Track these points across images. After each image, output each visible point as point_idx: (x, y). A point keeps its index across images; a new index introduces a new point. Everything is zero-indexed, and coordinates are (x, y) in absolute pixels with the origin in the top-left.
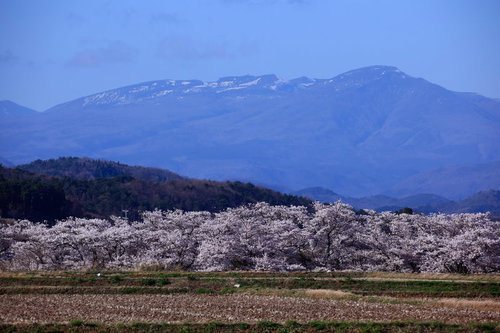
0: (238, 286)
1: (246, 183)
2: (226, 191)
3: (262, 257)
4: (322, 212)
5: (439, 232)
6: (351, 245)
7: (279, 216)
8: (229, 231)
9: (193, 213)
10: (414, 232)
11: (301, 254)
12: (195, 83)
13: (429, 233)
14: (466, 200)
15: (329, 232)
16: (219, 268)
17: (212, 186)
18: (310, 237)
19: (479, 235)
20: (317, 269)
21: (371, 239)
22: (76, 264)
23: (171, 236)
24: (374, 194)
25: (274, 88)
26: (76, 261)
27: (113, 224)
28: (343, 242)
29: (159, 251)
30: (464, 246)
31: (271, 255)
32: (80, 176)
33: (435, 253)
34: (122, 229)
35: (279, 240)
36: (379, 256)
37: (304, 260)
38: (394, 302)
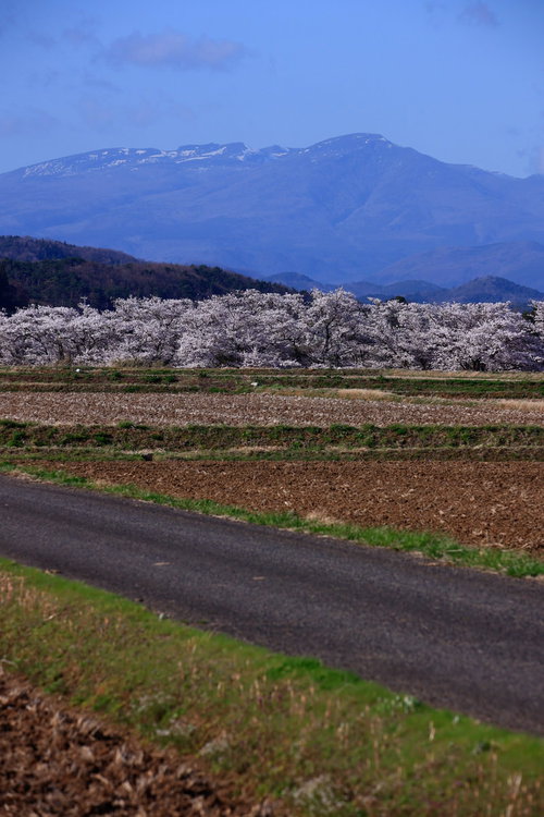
0: (255, 384)
1: (213, 266)
2: (190, 277)
3: (251, 351)
4: (321, 301)
5: (453, 324)
6: (352, 338)
7: (271, 305)
8: (214, 322)
9: (172, 301)
10: (424, 324)
11: (296, 349)
12: (151, 151)
13: (442, 325)
14: (460, 288)
15: (327, 323)
16: (203, 364)
17: (173, 270)
18: (308, 330)
19: (500, 327)
20: (314, 366)
21: (375, 332)
22: (39, 358)
23: (147, 327)
24: (357, 281)
25: (241, 158)
26: (39, 354)
27: (81, 314)
28: (343, 335)
29: (134, 344)
30: (481, 341)
31: (261, 350)
32: (21, 258)
33: (450, 347)
34: (91, 319)
35: (271, 333)
36: (384, 351)
37: (298, 355)
38: (444, 403)
